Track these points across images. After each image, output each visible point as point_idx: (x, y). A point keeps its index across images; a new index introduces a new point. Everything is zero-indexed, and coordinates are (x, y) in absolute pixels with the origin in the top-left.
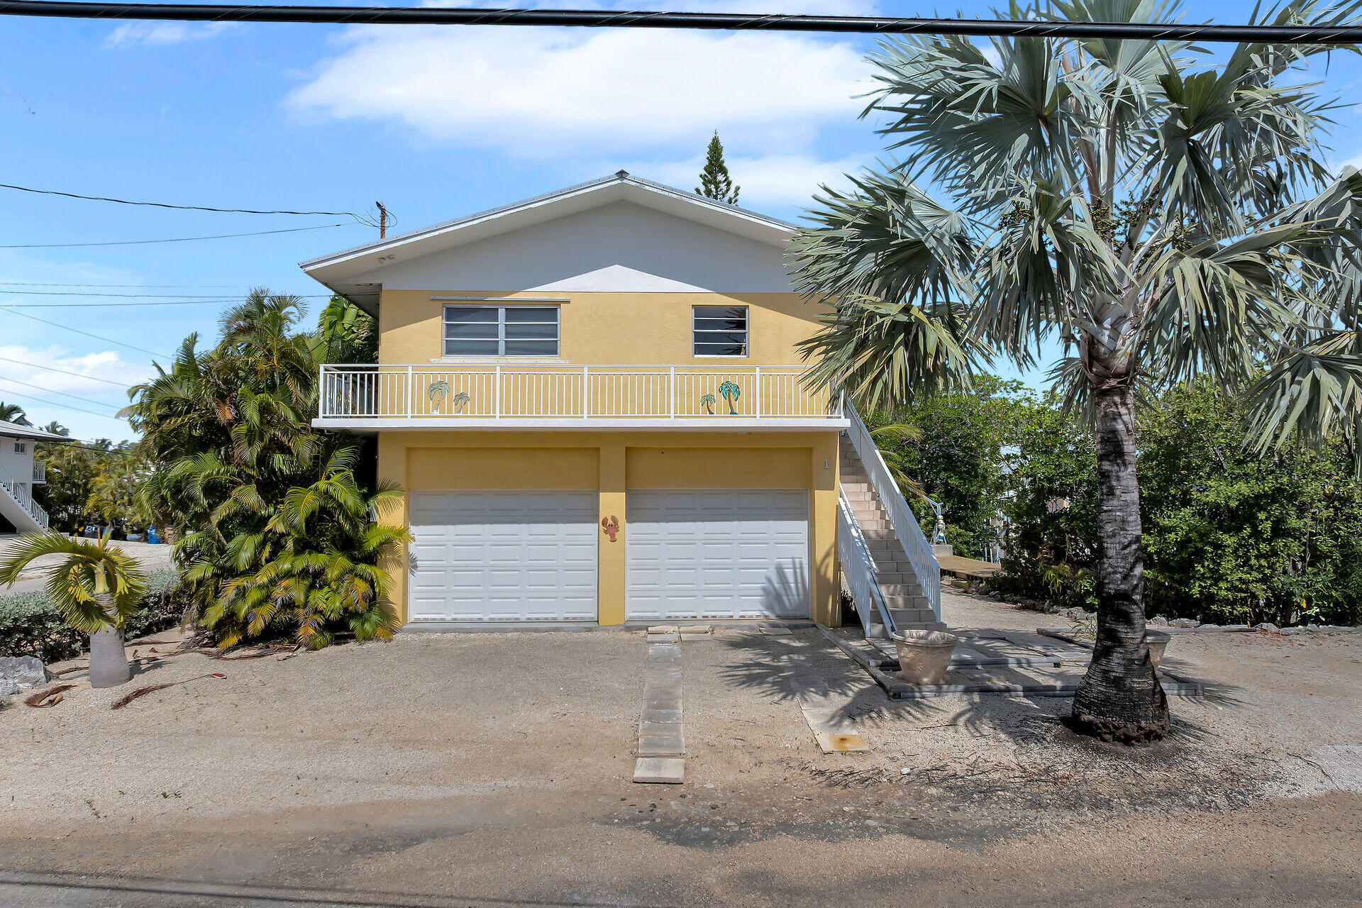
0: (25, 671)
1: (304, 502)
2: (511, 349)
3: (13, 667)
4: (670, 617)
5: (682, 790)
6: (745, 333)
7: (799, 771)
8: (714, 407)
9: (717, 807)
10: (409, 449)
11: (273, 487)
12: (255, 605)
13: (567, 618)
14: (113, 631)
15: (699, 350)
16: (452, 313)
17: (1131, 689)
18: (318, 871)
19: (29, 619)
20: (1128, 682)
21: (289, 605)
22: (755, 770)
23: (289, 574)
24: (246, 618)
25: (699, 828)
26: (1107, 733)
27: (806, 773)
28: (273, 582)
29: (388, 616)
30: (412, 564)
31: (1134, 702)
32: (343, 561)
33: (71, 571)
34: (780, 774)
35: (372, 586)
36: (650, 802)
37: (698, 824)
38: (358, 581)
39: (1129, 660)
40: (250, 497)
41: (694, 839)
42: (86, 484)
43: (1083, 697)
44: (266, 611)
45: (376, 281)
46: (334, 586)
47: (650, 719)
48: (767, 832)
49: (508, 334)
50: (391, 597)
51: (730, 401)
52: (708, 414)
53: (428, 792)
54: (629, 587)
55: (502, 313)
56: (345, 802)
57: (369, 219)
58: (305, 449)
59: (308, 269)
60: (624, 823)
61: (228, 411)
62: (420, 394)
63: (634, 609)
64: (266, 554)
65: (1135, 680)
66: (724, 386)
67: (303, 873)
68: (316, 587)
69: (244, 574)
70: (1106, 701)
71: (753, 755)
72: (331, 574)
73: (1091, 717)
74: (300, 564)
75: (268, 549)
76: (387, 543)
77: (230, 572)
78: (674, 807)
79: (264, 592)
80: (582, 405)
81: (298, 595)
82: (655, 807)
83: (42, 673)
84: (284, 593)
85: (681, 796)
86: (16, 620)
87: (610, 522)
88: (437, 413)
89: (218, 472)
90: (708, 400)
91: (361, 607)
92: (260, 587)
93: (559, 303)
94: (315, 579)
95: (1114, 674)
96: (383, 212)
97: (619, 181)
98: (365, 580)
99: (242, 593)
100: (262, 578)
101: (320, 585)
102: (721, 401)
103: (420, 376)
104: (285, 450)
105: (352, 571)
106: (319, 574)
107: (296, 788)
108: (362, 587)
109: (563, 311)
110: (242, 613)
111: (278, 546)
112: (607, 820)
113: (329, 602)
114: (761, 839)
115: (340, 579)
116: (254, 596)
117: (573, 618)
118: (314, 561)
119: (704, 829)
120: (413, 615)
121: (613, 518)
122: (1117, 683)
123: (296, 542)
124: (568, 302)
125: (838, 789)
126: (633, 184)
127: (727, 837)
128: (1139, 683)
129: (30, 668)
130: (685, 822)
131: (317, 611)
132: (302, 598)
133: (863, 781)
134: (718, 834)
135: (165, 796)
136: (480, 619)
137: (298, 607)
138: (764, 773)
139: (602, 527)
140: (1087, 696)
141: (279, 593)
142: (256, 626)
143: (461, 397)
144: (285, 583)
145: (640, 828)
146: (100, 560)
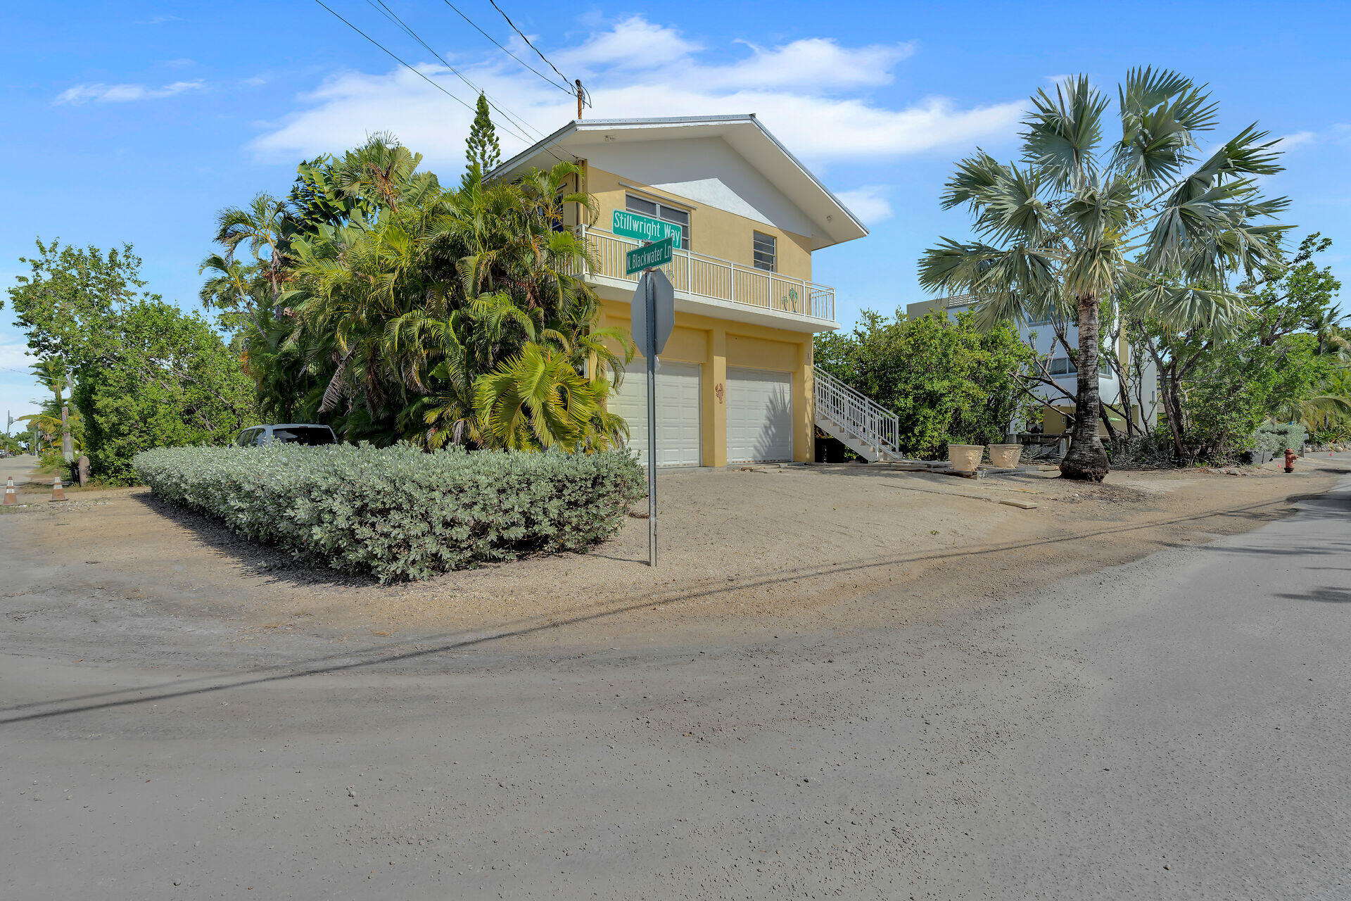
6: (773, 257)
8: (787, 307)
10: (606, 317)
13: (684, 465)
15: (755, 264)
16: (629, 200)
51: (793, 303)
52: (786, 311)
55: (658, 208)
66: (791, 292)
80: (731, 294)
87: (719, 388)
90: (785, 300)
93: (690, 209)
97: (750, 122)
102: (790, 302)
109: (692, 216)
117: (688, 464)
121: (721, 385)
124: (695, 209)
139: (716, 392)
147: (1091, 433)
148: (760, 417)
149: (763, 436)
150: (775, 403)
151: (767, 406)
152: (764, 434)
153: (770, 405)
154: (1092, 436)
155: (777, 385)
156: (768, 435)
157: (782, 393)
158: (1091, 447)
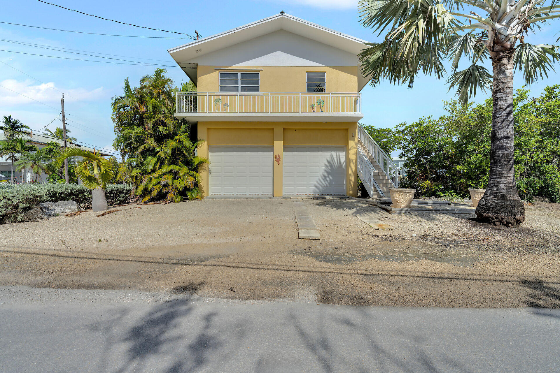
0: (70, 206)
1: (171, 144)
2: (244, 89)
3: (66, 205)
4: (298, 194)
5: (320, 242)
6: (325, 83)
7: (367, 236)
8: (315, 110)
9: (338, 248)
10: (208, 129)
11: (160, 139)
12: (154, 185)
13: (263, 195)
14: (100, 189)
15: (308, 90)
16: (223, 75)
17: (510, 200)
18: (159, 271)
19: (76, 191)
20: (508, 197)
21: (166, 185)
22: (348, 235)
23: (166, 173)
24: (151, 190)
25: (332, 256)
26: (498, 221)
27: (371, 236)
28: (161, 176)
29: (201, 190)
30: (210, 172)
31: (511, 206)
32: (185, 169)
33: (84, 163)
34: (360, 237)
35: (195, 178)
36: (308, 246)
37: (332, 254)
38: (190, 177)
39: (508, 187)
40: (152, 142)
41: (331, 260)
42: (117, 170)
43: (484, 206)
44: (158, 187)
45: (195, 62)
46: (182, 178)
47: (300, 219)
48: (364, 258)
49: (242, 83)
50: (202, 183)
51: (321, 107)
52: (313, 112)
53: (213, 241)
54: (284, 183)
55: (239, 75)
56: (178, 244)
57: (193, 37)
58: (171, 125)
59: (171, 52)
60: (298, 253)
61: (143, 108)
62: (211, 103)
63: (286, 191)
64: (158, 166)
65: (511, 196)
66: (319, 101)
67: (151, 272)
68: (176, 179)
69: (150, 173)
70: (497, 206)
71: (346, 230)
72: (181, 174)
73: (490, 214)
74: (170, 168)
75: (159, 164)
76: (201, 163)
77: (145, 172)
78: (319, 248)
79: (158, 180)
80: (268, 109)
81: (170, 182)
82: (310, 248)
83: (76, 207)
84: (165, 180)
85: (321, 244)
86: (71, 190)
87: (277, 157)
88: (217, 111)
89: (140, 132)
90: (313, 106)
91: (192, 186)
92: (156, 178)
93: (259, 70)
94: (175, 175)
95: (501, 194)
96: (198, 35)
97: (281, 16)
98: (193, 177)
99: (150, 179)
100: (156, 174)
101: (178, 178)
102: (317, 107)
103: (211, 98)
104: (164, 124)
105: (188, 173)
106: (177, 173)
107: (157, 239)
108: (192, 179)
109: (261, 74)
110: (150, 188)
111: (163, 163)
112: (291, 252)
113: (180, 184)
114: (363, 261)
115: (184, 175)
116: (154, 181)
117: (265, 195)
118: (175, 168)
119: (335, 256)
120: (210, 193)
121: (279, 155)
122: (503, 197)
123: (169, 161)
124: (262, 70)
125: (387, 242)
126: (286, 17)
127: (347, 259)
128: (513, 197)
129: (72, 205)
130: (326, 254)
131: (176, 188)
132: (171, 183)
133: (397, 239)
134: (343, 258)
135: (100, 241)
136: (233, 195)
137: (170, 186)
138: (352, 236)
139: (275, 159)
140: (486, 205)
141: (163, 180)
142: (155, 193)
143: (226, 105)
144: (165, 176)
145: (306, 256)
146: (95, 160)
147: (498, 180)
148: (321, 170)
149: (322, 181)
150: (331, 162)
151: (326, 165)
152: (324, 180)
153: (327, 164)
154: (498, 183)
155: (334, 154)
156: (327, 180)
157: (339, 158)
158: (496, 193)
